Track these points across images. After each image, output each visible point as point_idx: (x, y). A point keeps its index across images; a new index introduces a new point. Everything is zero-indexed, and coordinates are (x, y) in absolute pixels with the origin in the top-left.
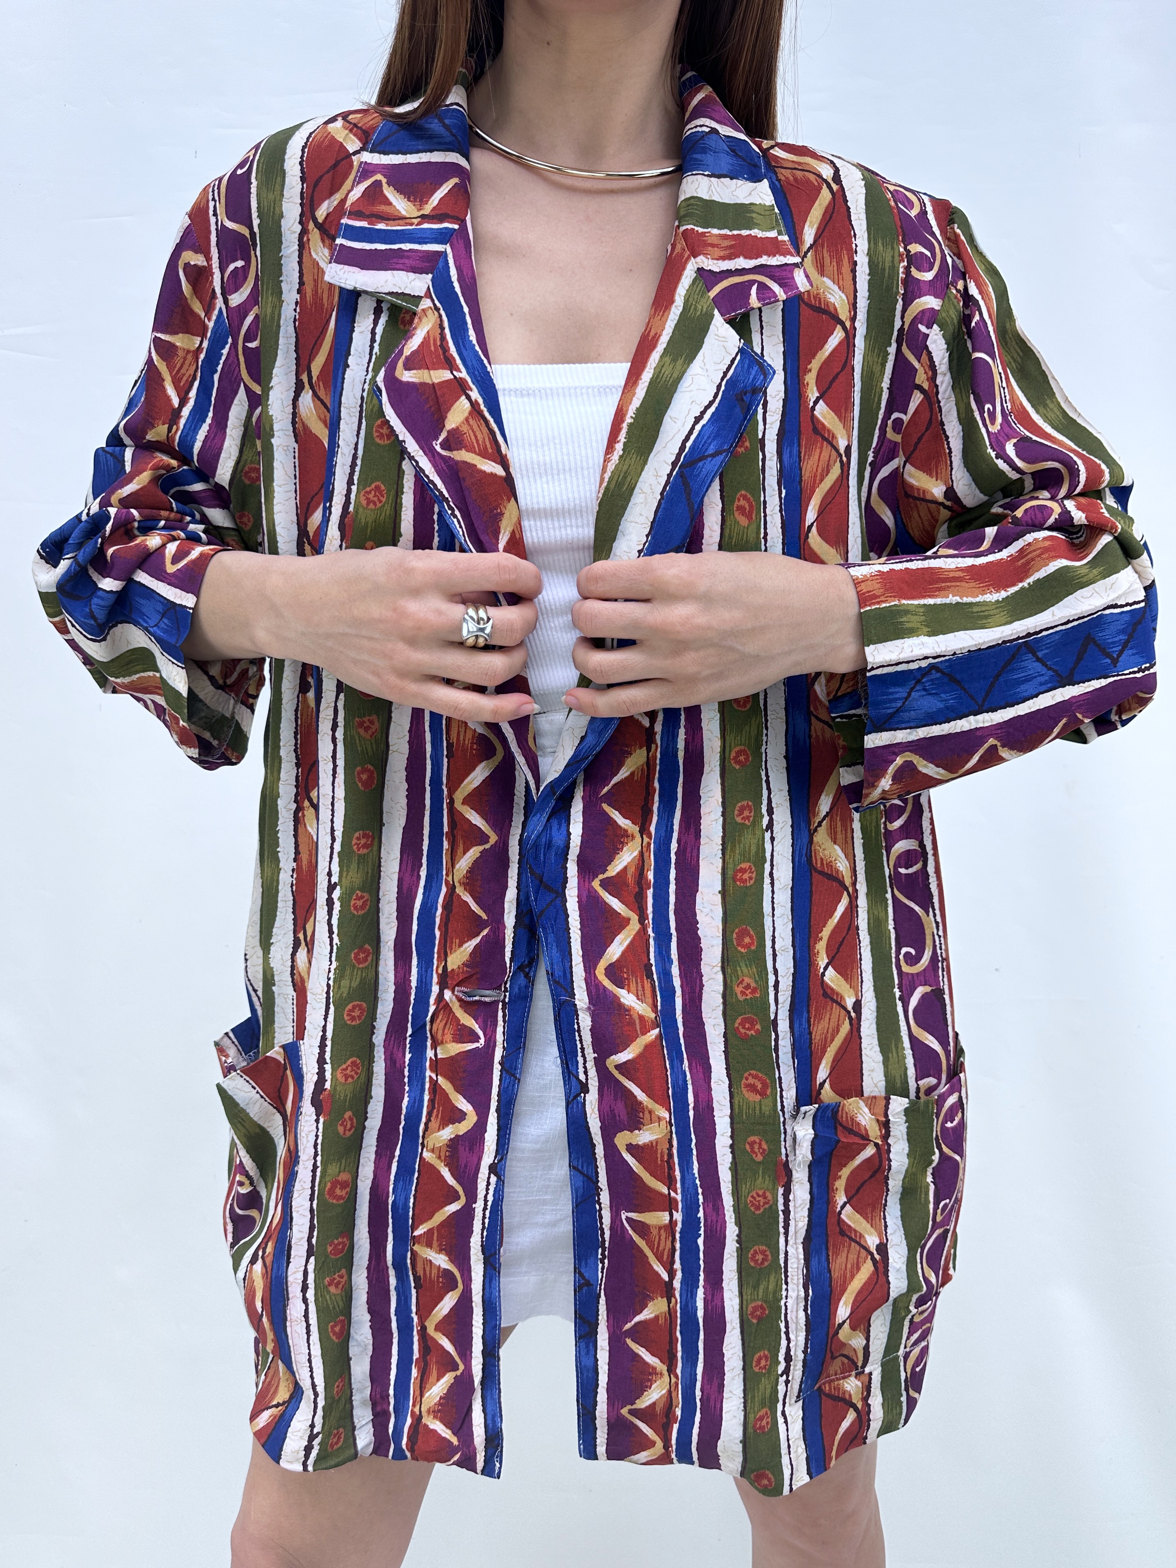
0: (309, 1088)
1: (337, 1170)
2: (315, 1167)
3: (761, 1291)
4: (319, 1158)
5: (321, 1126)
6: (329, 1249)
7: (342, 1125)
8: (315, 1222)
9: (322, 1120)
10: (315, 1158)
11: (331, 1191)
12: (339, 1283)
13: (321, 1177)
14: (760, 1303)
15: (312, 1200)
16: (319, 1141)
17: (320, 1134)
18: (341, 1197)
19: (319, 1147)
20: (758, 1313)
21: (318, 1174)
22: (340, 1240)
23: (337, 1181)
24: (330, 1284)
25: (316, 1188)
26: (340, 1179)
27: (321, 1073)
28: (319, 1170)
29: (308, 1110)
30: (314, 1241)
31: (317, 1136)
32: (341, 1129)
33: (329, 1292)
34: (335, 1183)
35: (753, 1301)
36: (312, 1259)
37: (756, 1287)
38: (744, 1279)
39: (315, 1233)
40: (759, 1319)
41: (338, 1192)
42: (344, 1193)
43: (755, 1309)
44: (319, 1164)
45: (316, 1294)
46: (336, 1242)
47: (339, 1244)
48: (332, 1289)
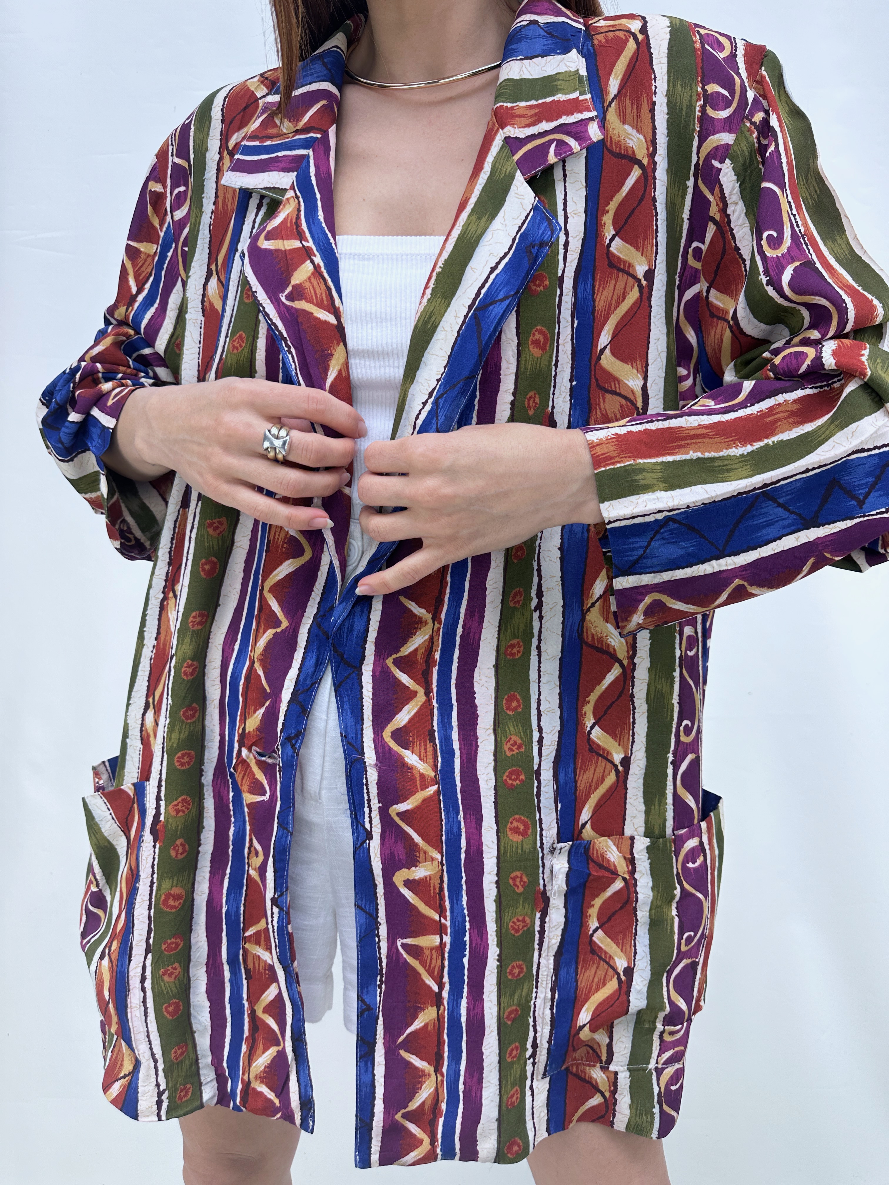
0: (149, 820)
1: (170, 885)
2: (152, 883)
3: (516, 997)
4: (155, 876)
5: (157, 850)
6: (164, 947)
7: (174, 849)
8: (152, 926)
9: (158, 846)
10: (152, 876)
11: (165, 902)
12: (172, 973)
13: (157, 891)
14: (514, 1008)
15: (150, 909)
16: (156, 862)
17: (156, 857)
18: (174, 907)
19: (156, 867)
20: (513, 1016)
21: (155, 888)
22: (173, 940)
23: (170, 894)
24: (164, 974)
25: (153, 900)
26: (172, 892)
27: (158, 808)
28: (155, 885)
29: (148, 837)
30: (151, 941)
31: (154, 858)
32: (173, 853)
33: (163, 980)
34: (168, 896)
35: (508, 1007)
36: (150, 956)
37: (512, 995)
38: (502, 990)
39: (152, 935)
40: (514, 1020)
41: (171, 902)
42: (176, 904)
43: (510, 1013)
44: (155, 880)
45: (152, 983)
46: (169, 941)
47: (172, 943)
48: (166, 978)
